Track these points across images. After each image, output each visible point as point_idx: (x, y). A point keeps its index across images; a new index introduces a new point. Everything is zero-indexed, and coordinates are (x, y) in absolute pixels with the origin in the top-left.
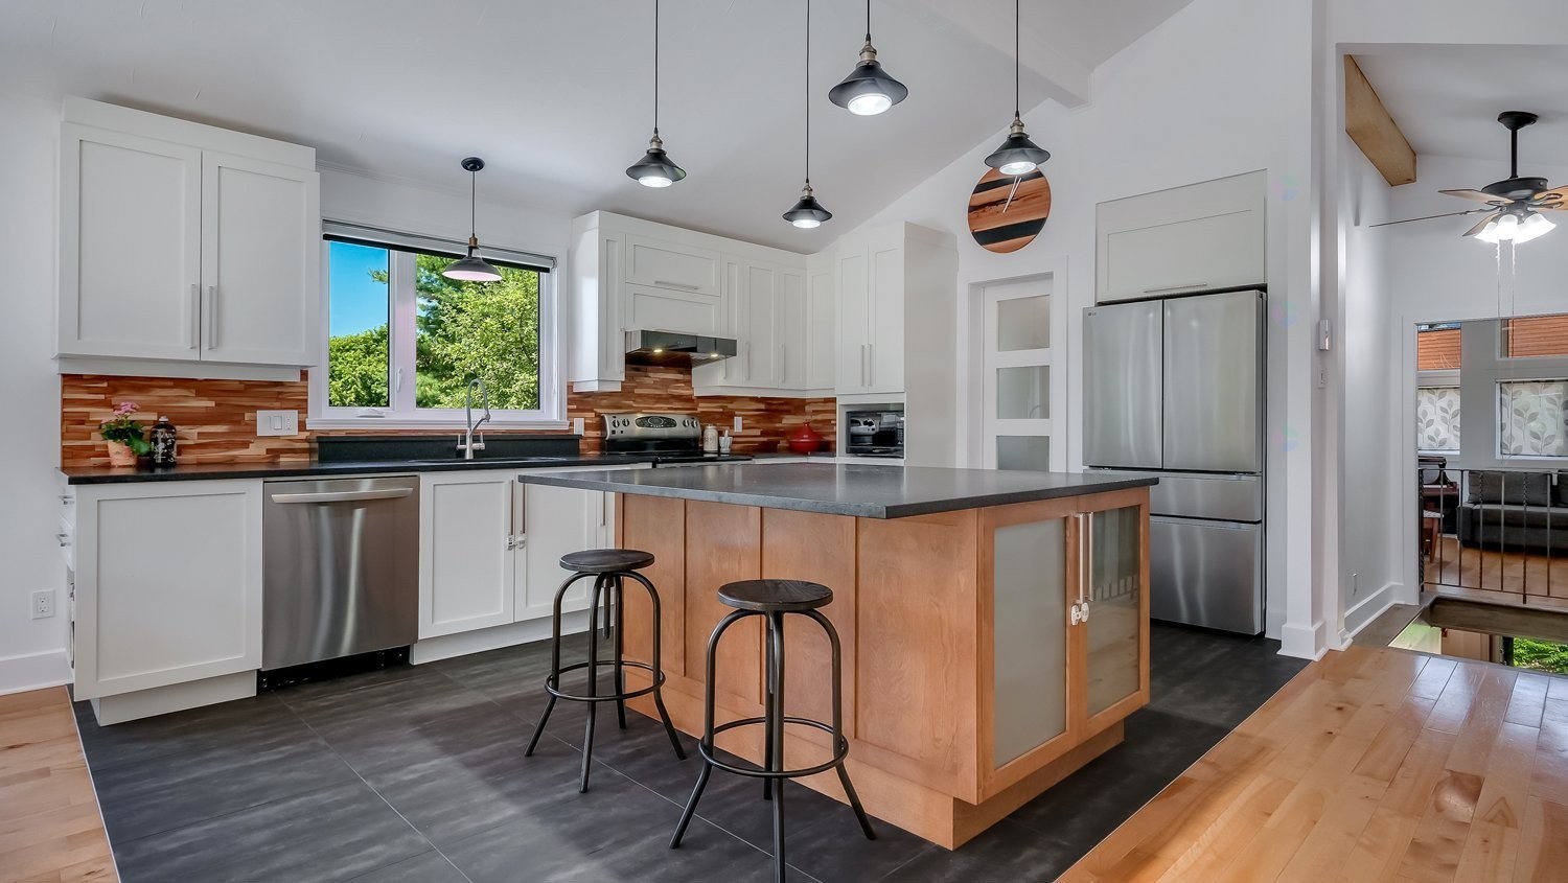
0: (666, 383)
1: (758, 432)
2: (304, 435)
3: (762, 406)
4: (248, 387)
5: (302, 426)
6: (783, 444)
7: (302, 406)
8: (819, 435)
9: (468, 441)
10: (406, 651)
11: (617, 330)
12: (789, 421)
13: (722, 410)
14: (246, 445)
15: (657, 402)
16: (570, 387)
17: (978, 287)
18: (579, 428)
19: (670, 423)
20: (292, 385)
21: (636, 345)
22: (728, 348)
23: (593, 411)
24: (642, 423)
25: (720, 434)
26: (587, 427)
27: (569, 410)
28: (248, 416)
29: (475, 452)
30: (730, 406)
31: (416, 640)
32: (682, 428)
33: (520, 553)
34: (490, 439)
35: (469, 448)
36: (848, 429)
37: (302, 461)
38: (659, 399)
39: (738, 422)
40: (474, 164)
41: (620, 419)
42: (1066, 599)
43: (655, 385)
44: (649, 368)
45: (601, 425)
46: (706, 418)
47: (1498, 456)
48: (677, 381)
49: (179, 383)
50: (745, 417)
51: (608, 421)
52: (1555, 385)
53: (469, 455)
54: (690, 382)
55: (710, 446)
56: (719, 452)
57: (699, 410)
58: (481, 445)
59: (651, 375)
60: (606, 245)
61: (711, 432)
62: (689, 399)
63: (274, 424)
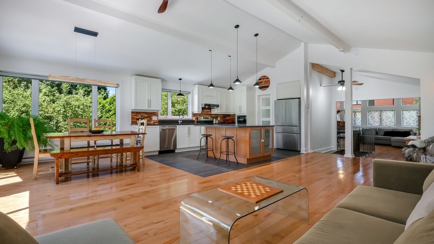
0: (207, 112)
1: (222, 120)
2: (158, 120)
3: (223, 116)
4: (152, 113)
6: (226, 122)
7: (158, 116)
8: (233, 121)
9: (180, 121)
10: (174, 150)
11: (200, 103)
12: (228, 118)
13: (216, 116)
14: (151, 121)
16: (193, 113)
17: (259, 96)
18: (194, 119)
19: (208, 118)
20: (156, 113)
21: (204, 106)
22: (218, 106)
23: (196, 116)
24: (204, 118)
25: (216, 120)
26: (195, 119)
27: (193, 116)
28: (151, 117)
29: (181, 123)
30: (218, 116)
31: (176, 148)
32: (210, 119)
33: (189, 137)
34: (183, 121)
36: (238, 120)
37: (158, 124)
38: (206, 114)
39: (219, 118)
40: (180, 79)
41: (200, 118)
42: (261, 138)
44: (205, 110)
45: (197, 119)
46: (214, 118)
47: (368, 126)
48: (209, 111)
51: (199, 118)
52: (378, 112)
53: (180, 123)
54: (211, 111)
55: (214, 122)
56: (216, 123)
57: (213, 116)
58: (181, 122)
60: (199, 90)
61: (214, 120)
62: (211, 114)
63: (154, 118)
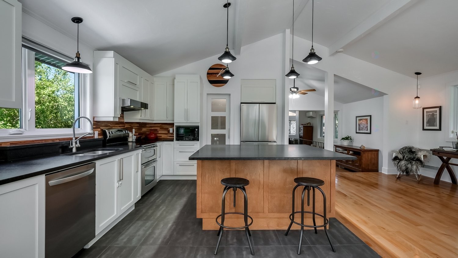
1: (138, 134)
3: (138, 125)
9: (74, 144)
13: (130, 127)
16: (94, 119)
18: (96, 135)
23: (100, 128)
26: (99, 135)
27: (94, 128)
30: (132, 125)
35: (75, 147)
38: (116, 123)
40: (78, 20)
46: (128, 130)
50: (135, 129)
51: (107, 131)
53: (74, 150)
54: (123, 117)
55: (130, 139)
57: (126, 127)
58: (79, 145)
61: (131, 134)
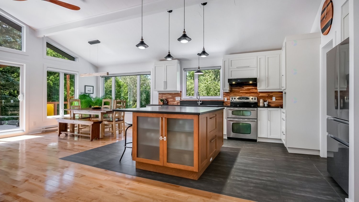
0: (249, 89)
4: (175, 94)
5: (181, 99)
7: (181, 96)
11: (227, 79)
14: (175, 102)
15: (246, 94)
16: (224, 91)
17: (323, 49)
19: (248, 99)
20: (179, 93)
23: (229, 96)
24: (239, 99)
25: (265, 101)
26: (228, 99)
27: (224, 96)
28: (175, 98)
30: (271, 94)
35: (199, 103)
39: (274, 98)
40: (199, 54)
41: (233, 98)
43: (246, 90)
44: (244, 86)
46: (261, 97)
48: (253, 89)
49: (168, 94)
51: (231, 98)
55: (261, 104)
56: (263, 105)
58: (201, 103)
59: (245, 87)
60: (224, 62)
61: (261, 101)
62: (256, 93)
63: (178, 99)
